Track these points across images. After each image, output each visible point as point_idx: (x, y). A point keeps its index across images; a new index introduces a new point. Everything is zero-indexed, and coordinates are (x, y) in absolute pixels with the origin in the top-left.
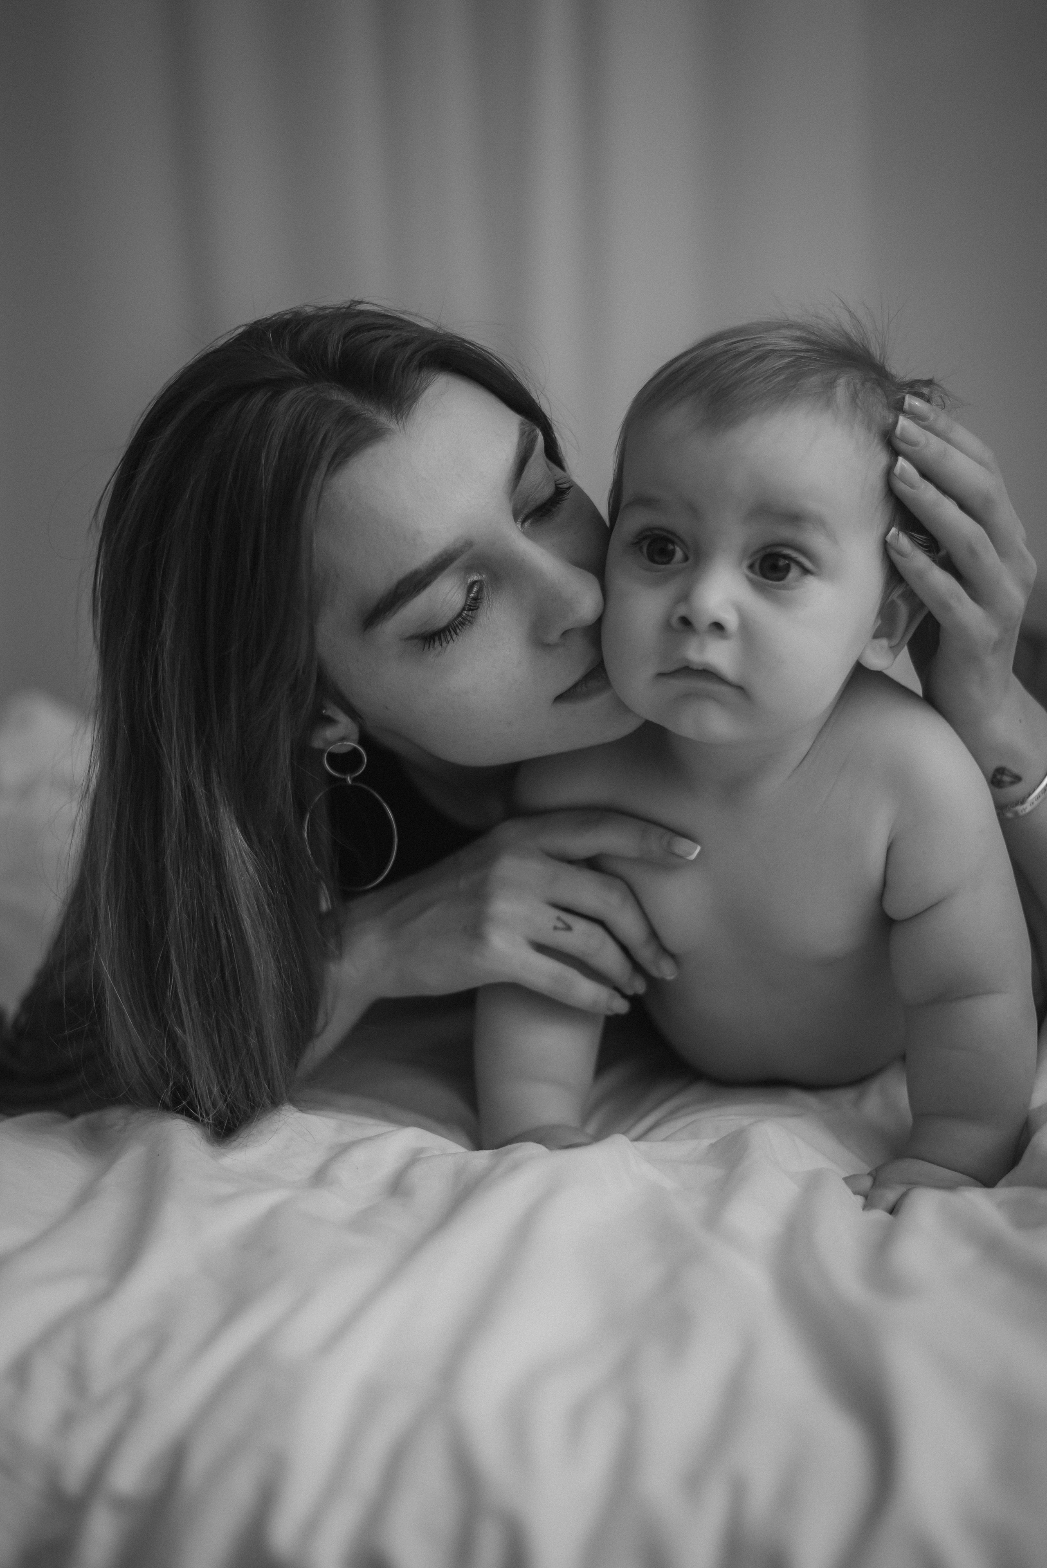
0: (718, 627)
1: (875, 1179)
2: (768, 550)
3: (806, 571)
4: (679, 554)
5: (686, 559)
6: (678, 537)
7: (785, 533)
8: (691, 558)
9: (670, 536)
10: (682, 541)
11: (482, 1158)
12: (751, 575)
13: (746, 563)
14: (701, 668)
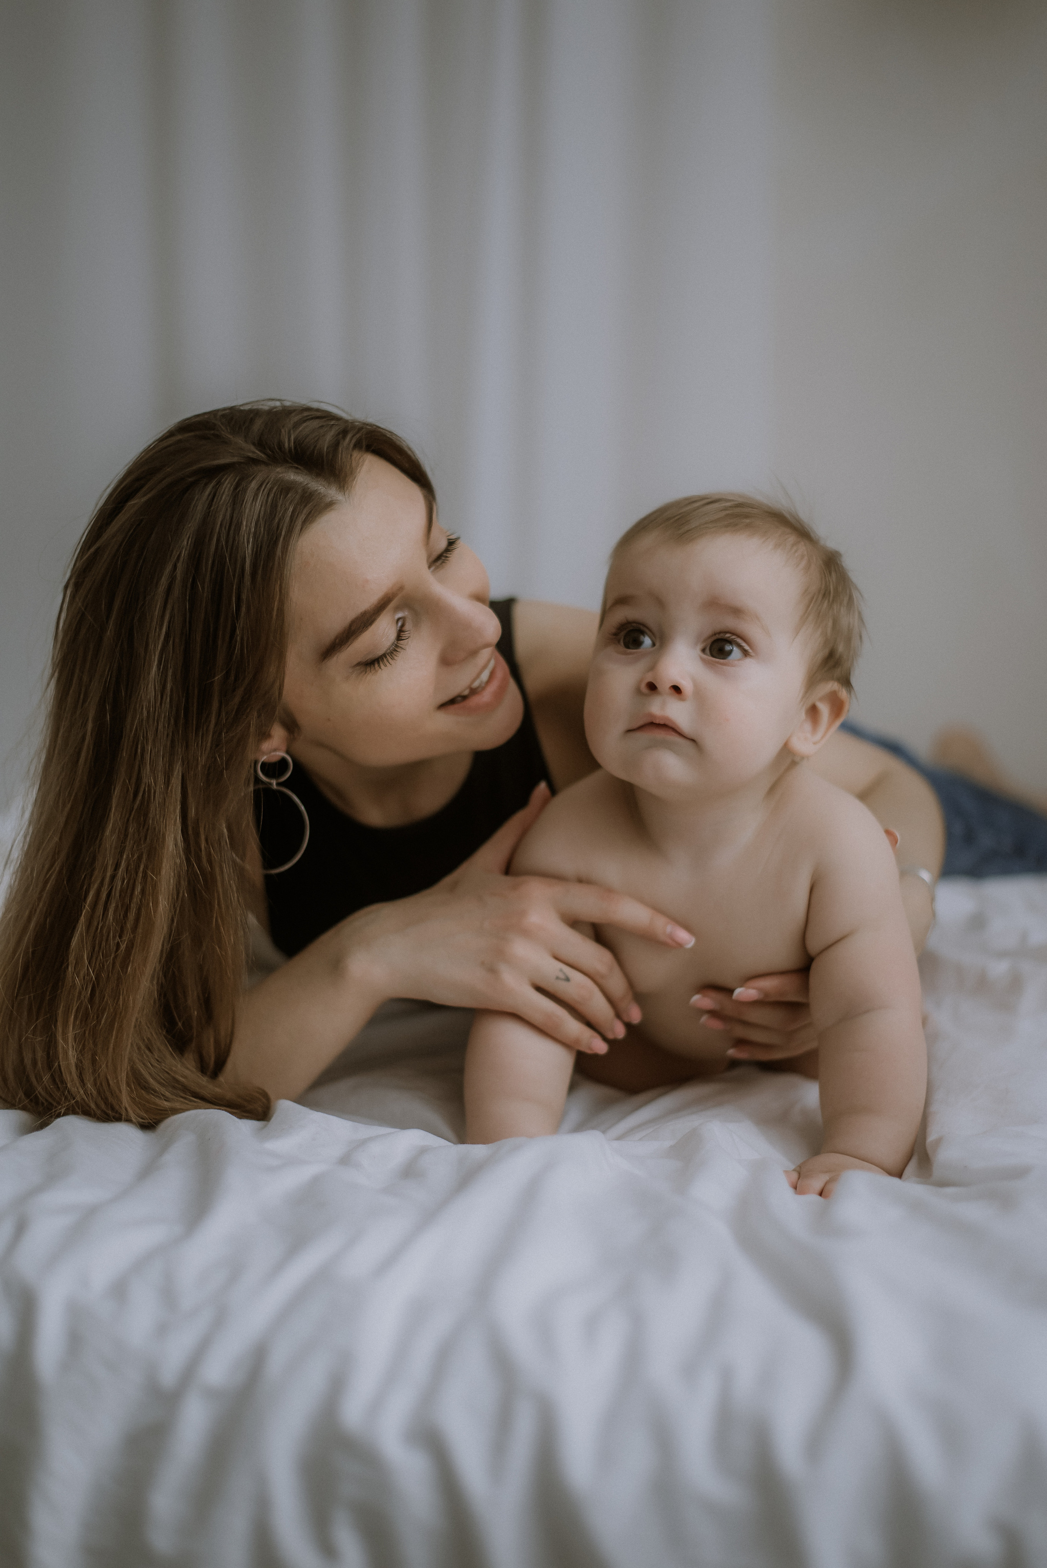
0: (677, 689)
1: (799, 1174)
2: (718, 636)
3: (746, 653)
4: (647, 641)
5: (654, 645)
6: (648, 628)
7: (729, 622)
8: (658, 644)
9: (642, 627)
10: (651, 631)
11: (478, 1151)
12: (704, 656)
13: (700, 647)
14: (662, 722)
